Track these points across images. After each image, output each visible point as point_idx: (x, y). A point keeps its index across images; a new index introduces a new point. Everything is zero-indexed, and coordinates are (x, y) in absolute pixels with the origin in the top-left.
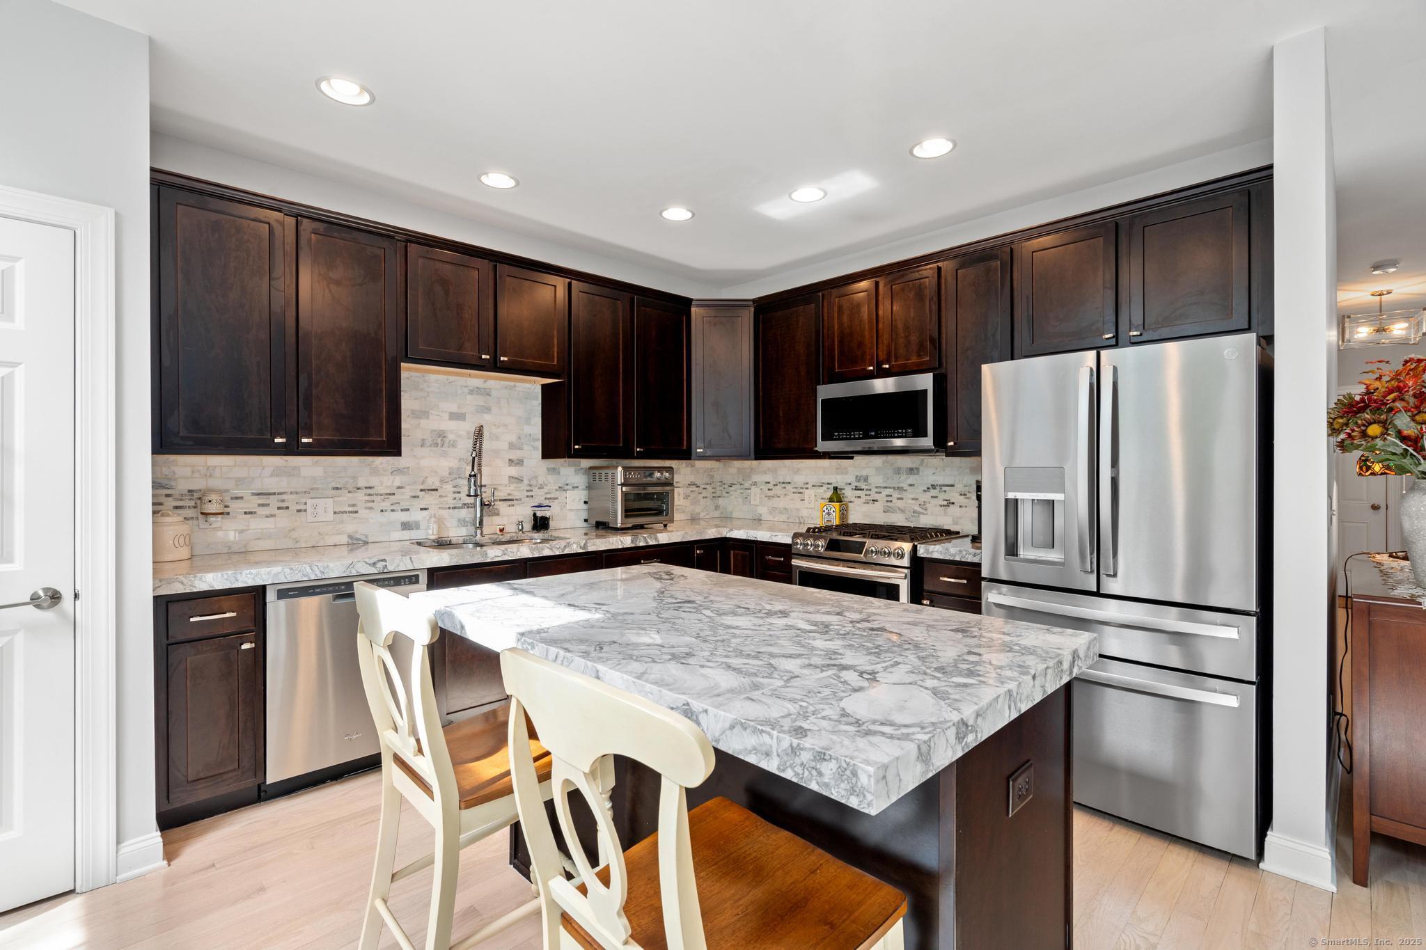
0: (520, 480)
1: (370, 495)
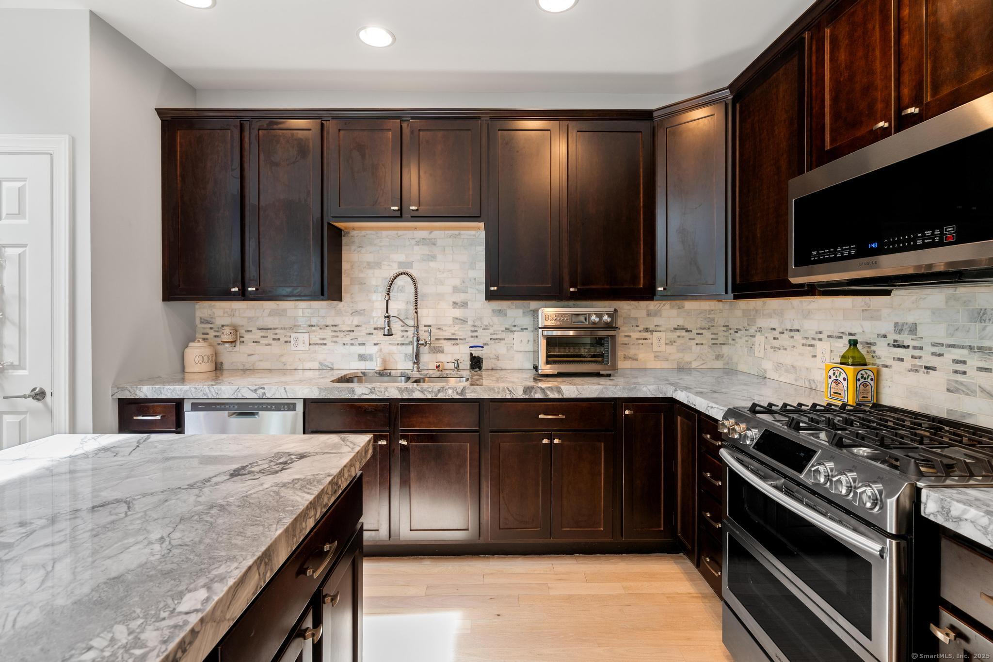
0: (464, 321)
1: (335, 331)
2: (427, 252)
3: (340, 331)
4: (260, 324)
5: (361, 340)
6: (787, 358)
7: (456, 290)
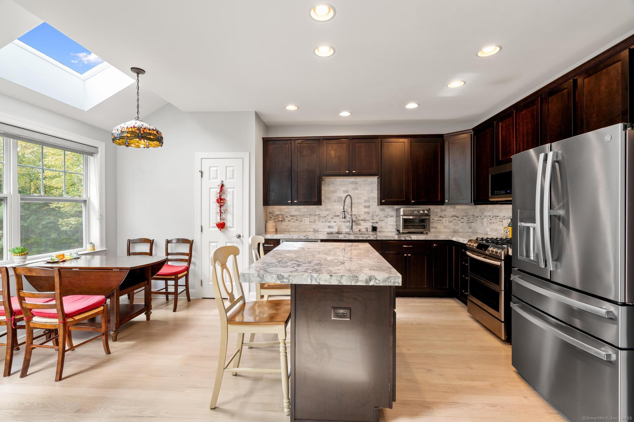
0: (369, 213)
1: (319, 217)
2: (354, 187)
3: (321, 217)
4: (291, 214)
5: (329, 220)
6: (494, 226)
7: (365, 201)
